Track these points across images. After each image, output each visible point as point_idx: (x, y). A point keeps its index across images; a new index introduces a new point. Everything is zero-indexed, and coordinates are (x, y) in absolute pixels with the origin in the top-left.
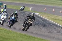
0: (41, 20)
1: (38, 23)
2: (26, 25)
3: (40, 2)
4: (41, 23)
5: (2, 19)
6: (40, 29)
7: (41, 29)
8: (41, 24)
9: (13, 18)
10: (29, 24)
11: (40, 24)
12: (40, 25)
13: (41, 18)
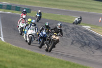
0: (93, 38)
1: (89, 43)
2: (49, 43)
3: (92, 9)
4: (93, 42)
5: (29, 35)
6: (92, 53)
7: (94, 53)
8: (93, 44)
9: (44, 33)
10: (54, 40)
11: (91, 44)
12: (93, 47)
13: (93, 35)
